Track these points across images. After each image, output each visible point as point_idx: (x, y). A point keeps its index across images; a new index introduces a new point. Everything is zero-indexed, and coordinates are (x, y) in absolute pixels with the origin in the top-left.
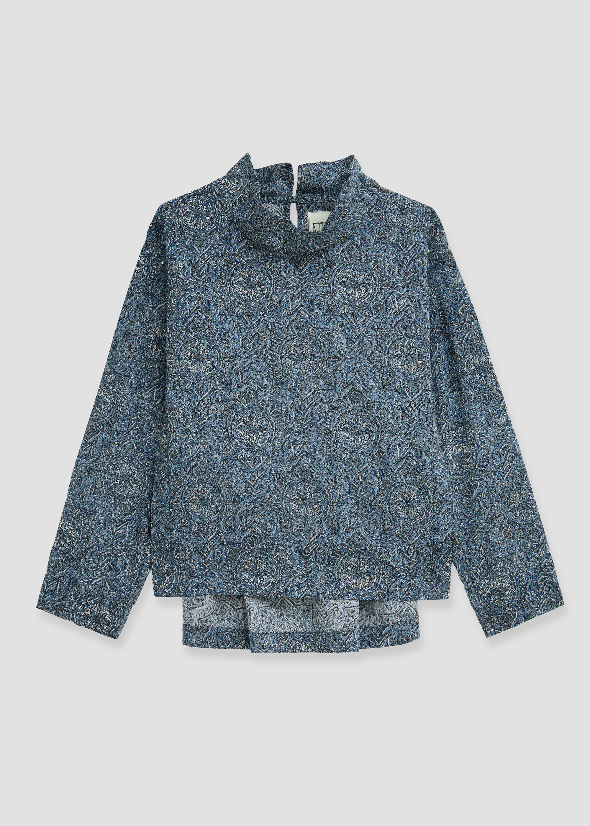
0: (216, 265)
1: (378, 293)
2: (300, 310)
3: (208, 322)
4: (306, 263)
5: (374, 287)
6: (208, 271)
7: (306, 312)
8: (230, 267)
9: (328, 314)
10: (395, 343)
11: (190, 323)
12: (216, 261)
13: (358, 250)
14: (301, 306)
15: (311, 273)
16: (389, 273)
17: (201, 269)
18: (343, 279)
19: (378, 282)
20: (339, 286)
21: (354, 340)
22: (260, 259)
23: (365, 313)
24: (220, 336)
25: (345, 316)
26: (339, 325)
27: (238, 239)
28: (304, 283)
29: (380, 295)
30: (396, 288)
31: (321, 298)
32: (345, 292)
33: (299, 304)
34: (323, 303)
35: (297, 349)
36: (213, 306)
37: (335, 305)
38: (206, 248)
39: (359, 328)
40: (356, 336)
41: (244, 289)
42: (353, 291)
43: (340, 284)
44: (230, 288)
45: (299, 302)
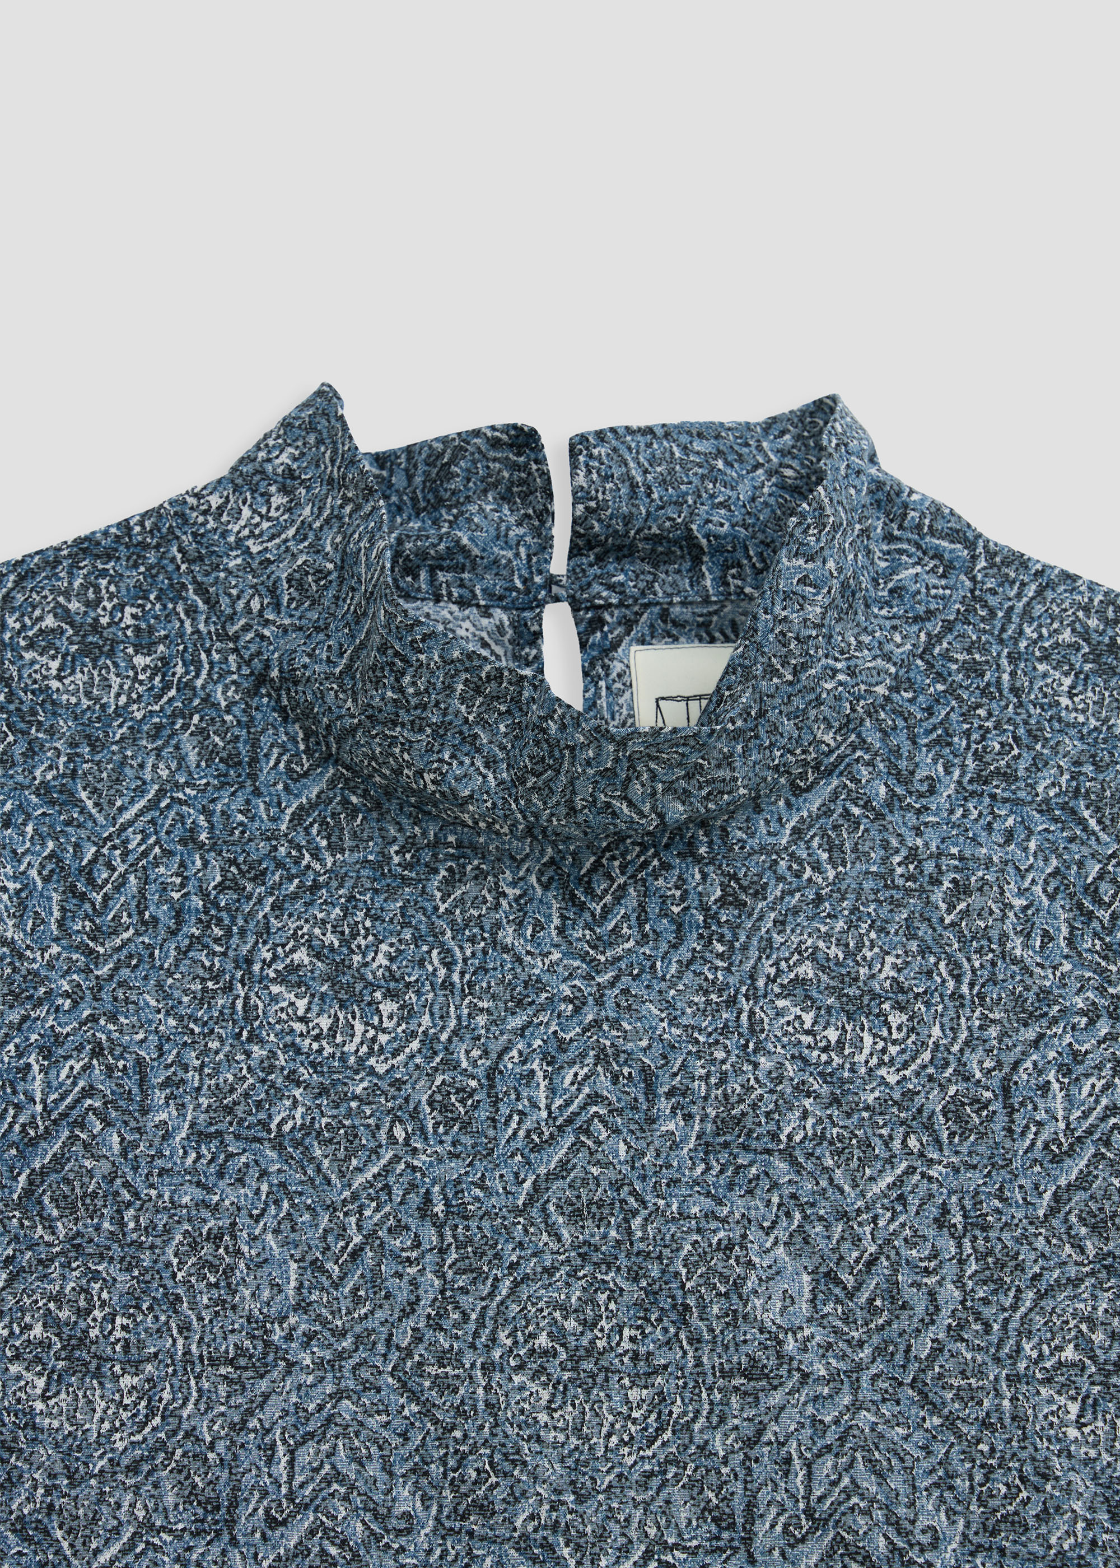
0: (183, 885)
1: (967, 1043)
2: (589, 1122)
3: (135, 1169)
4: (623, 887)
5: (952, 1013)
6: (141, 913)
7: (617, 1131)
8: (249, 897)
9: (726, 1145)
10: (1048, 1304)
11: (44, 1172)
12: (182, 864)
13: (876, 826)
14: (596, 1098)
15: (645, 936)
16: (1026, 946)
17: (106, 898)
18: (801, 970)
19: (972, 985)
20: (781, 1003)
21: (850, 1281)
22: (396, 859)
23: (904, 1142)
24: (194, 1246)
25: (809, 1155)
26: (776, 1200)
27: (289, 762)
28: (612, 984)
29: (980, 1053)
30: (1055, 1021)
31: (691, 1059)
32: (808, 1032)
33: (586, 1090)
34: (699, 1087)
35: (570, 1324)
36: (163, 1086)
37: (761, 1098)
38: (132, 802)
39: (875, 1219)
40: (857, 1261)
41: (315, 1009)
42: (849, 1028)
43: (786, 992)
44: (247, 998)
45: (587, 1077)
